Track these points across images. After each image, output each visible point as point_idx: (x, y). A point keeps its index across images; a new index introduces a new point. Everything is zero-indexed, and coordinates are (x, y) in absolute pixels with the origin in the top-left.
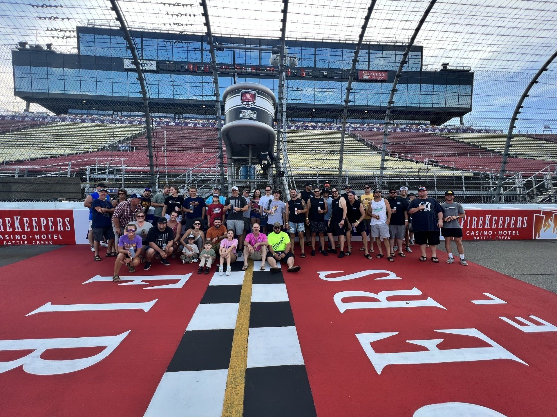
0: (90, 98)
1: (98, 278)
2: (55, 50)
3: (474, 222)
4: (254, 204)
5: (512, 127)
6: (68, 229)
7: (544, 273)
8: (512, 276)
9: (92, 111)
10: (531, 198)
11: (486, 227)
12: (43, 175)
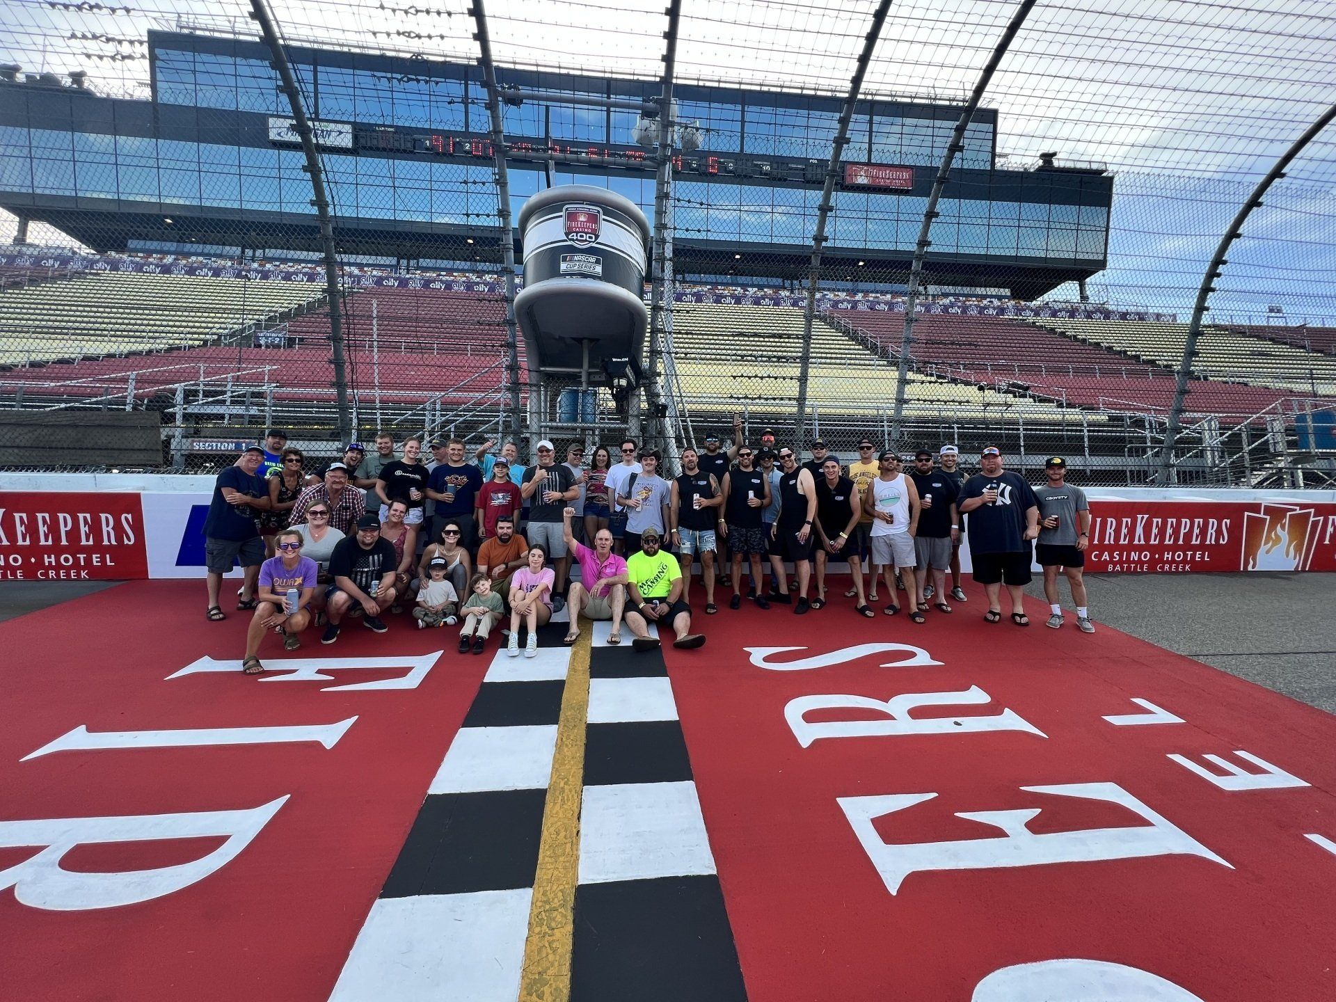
0: (183, 214)
1: (206, 665)
2: (92, 88)
3: (1110, 531)
4: (593, 482)
5: (1200, 309)
6: (129, 539)
7: (1267, 650)
8: (1195, 658)
9: (188, 246)
10: (1238, 475)
11: (1136, 542)
12: (63, 405)
